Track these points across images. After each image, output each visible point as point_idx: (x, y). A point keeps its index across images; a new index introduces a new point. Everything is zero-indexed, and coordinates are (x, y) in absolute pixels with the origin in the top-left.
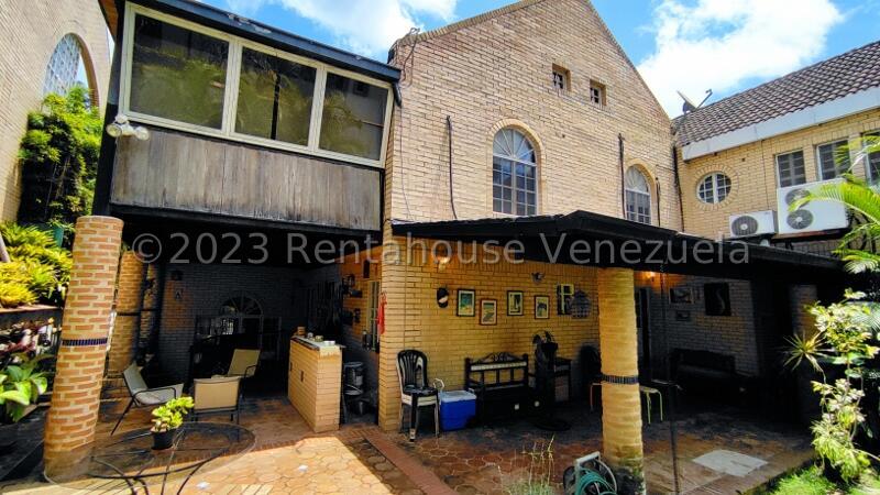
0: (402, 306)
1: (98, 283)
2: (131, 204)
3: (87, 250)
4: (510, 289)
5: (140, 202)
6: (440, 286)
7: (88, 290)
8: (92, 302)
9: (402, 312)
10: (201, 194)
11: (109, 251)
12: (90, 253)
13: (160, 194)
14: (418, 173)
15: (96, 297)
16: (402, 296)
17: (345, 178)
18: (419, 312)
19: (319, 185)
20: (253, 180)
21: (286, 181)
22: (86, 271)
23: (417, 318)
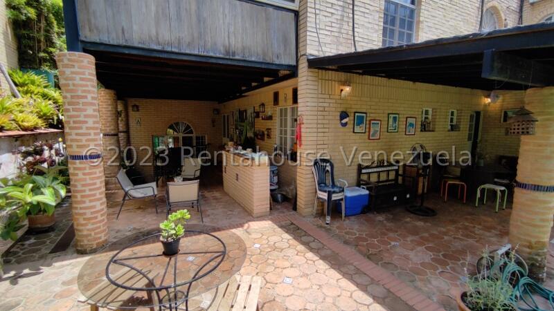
0: (315, 126)
1: (85, 110)
2: (98, 41)
3: (70, 82)
4: (391, 112)
5: (105, 39)
6: (341, 110)
7: (78, 116)
8: (84, 126)
9: (315, 130)
10: (153, 32)
11: (88, 83)
12: (74, 85)
13: (120, 31)
14: (326, 14)
15: (86, 122)
16: (316, 117)
17: (267, 19)
18: (327, 130)
19: (247, 25)
20: (194, 19)
21: (221, 21)
22: (74, 100)
23: (326, 134)
